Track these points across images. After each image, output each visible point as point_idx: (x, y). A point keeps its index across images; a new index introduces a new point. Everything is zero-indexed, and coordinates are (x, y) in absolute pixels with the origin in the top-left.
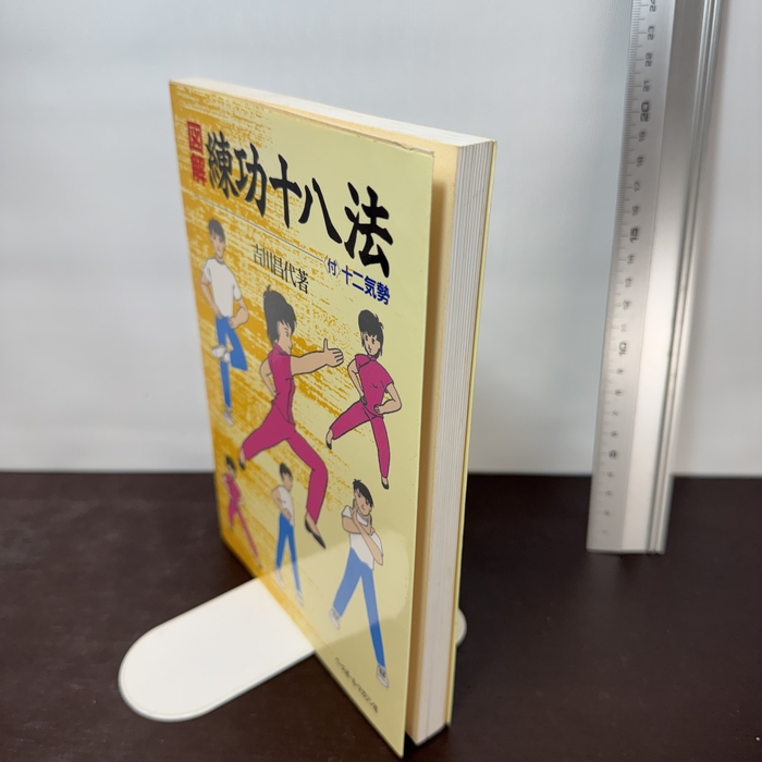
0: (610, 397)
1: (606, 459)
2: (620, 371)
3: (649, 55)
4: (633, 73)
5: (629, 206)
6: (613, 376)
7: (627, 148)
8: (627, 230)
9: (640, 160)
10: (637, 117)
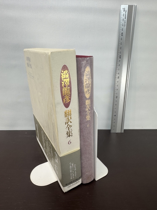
0: (115, 105)
1: (114, 116)
2: (116, 101)
3: (121, 47)
4: (118, 50)
5: (117, 73)
6: (115, 102)
7: (117, 63)
8: (117, 77)
9: (119, 65)
10: (119, 58)
